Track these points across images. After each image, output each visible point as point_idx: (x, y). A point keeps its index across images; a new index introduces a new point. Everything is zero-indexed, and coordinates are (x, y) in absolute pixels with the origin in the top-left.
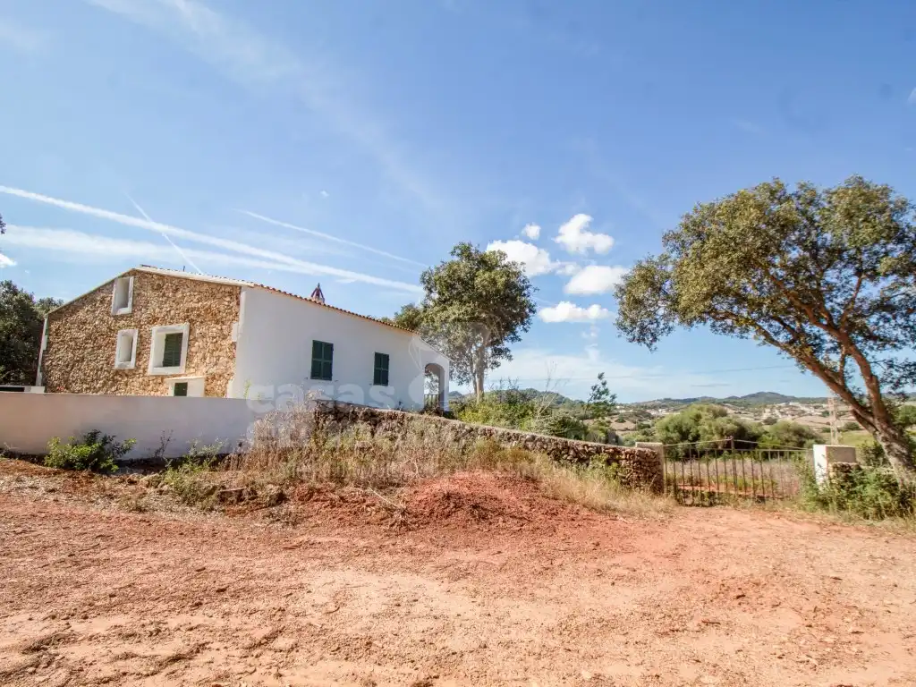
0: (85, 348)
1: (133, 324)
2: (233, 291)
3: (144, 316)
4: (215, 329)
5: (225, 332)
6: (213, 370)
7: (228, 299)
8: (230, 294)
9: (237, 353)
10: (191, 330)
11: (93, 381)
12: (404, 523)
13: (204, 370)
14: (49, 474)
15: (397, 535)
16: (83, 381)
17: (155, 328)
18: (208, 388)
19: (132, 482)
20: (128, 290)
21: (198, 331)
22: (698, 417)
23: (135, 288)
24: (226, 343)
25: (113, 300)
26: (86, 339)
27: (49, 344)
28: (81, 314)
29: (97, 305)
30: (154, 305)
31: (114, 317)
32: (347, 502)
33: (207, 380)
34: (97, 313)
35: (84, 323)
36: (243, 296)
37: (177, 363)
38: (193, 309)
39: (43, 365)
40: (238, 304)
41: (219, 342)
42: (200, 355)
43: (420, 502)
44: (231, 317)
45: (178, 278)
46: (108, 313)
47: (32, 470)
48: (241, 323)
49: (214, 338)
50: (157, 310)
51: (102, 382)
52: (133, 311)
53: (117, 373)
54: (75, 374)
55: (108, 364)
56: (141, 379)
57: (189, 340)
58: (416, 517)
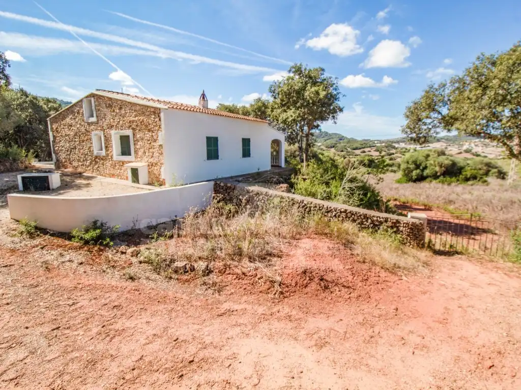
0: (75, 141)
1: (99, 128)
2: (156, 112)
3: (105, 124)
4: (148, 135)
5: (155, 137)
6: (151, 160)
7: (153, 116)
8: (154, 113)
9: (164, 150)
10: (134, 135)
11: (84, 161)
12: (282, 293)
13: (146, 160)
14: (76, 248)
15: (279, 302)
16: (79, 161)
17: (113, 132)
18: (150, 170)
19: (122, 253)
20: (92, 107)
21: (138, 136)
22: (428, 156)
23: (96, 106)
24: (156, 144)
25: (84, 112)
26: (74, 136)
27: (55, 137)
28: (68, 120)
29: (76, 115)
30: (109, 116)
31: (87, 123)
32: (247, 276)
33: (149, 166)
34: (77, 120)
35: (71, 126)
36: (162, 115)
37: (129, 154)
38: (133, 121)
39: (54, 150)
40: (160, 120)
41: (152, 144)
42: (142, 150)
43: (289, 275)
44: (157, 128)
45: (120, 100)
46: (83, 120)
47: (66, 246)
48: (163, 132)
49: (148, 140)
50: (112, 120)
51: (89, 162)
52: (98, 120)
53: (96, 157)
54: (73, 157)
55: (90, 151)
56: (111, 162)
57: (134, 141)
58: (288, 287)
